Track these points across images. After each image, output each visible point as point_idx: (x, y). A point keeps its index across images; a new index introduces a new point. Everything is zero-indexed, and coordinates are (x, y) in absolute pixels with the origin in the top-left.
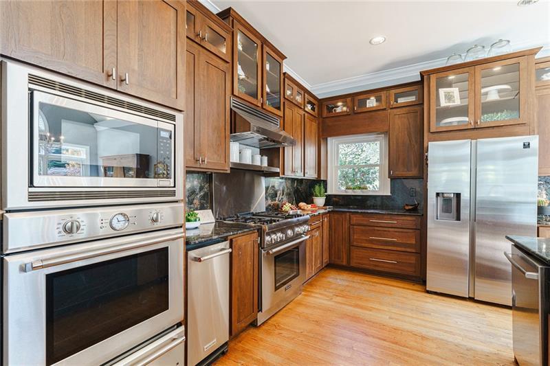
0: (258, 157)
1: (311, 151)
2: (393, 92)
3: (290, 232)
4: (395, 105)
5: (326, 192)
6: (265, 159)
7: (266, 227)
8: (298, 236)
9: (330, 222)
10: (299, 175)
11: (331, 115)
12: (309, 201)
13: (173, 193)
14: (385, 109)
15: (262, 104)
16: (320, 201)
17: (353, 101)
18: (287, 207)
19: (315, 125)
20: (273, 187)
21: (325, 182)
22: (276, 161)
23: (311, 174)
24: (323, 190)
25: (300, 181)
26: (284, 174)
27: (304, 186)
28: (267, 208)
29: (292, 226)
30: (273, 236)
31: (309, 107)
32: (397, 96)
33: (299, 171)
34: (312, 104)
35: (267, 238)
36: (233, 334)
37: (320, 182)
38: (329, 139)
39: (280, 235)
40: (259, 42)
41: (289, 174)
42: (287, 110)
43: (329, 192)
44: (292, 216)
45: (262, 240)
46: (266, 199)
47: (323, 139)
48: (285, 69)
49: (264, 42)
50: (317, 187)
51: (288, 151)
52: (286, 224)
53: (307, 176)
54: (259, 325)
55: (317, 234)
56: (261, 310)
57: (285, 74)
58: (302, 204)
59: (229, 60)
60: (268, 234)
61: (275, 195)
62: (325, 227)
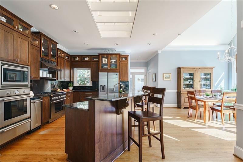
0: (48, 75)
1: (67, 72)
2: (92, 57)
3: (59, 97)
4: (93, 61)
5: (73, 85)
6: (51, 75)
7: (52, 95)
8: (63, 98)
9: (74, 95)
10: (63, 80)
11: (74, 61)
12: (67, 88)
13: (28, 86)
14: (90, 61)
15: (50, 59)
16: (71, 88)
17: (81, 57)
18: (59, 90)
19: (69, 64)
20: (53, 84)
21: (73, 82)
22: (55, 76)
23: (67, 79)
24: (72, 85)
25: (64, 82)
26: (57, 80)
27: (65, 83)
28: (51, 91)
29: (60, 95)
30: (55, 98)
31: (67, 58)
32: (94, 58)
33: (63, 79)
34: (68, 57)
35: (53, 98)
36: (43, 123)
37: (71, 82)
38: (74, 68)
39: (56, 97)
40: (49, 40)
41: (59, 80)
42: (59, 60)
43: (74, 86)
44: (60, 93)
45: (51, 99)
46: (51, 88)
47: (72, 68)
48: (58, 47)
49: (51, 40)
50: (70, 84)
51: (59, 72)
52: (58, 94)
53: (66, 80)
54: (50, 122)
55: (69, 98)
56: (51, 118)
57: (58, 48)
58: (64, 89)
59: (39, 47)
60: (53, 97)
61: (54, 86)
62: (72, 96)
